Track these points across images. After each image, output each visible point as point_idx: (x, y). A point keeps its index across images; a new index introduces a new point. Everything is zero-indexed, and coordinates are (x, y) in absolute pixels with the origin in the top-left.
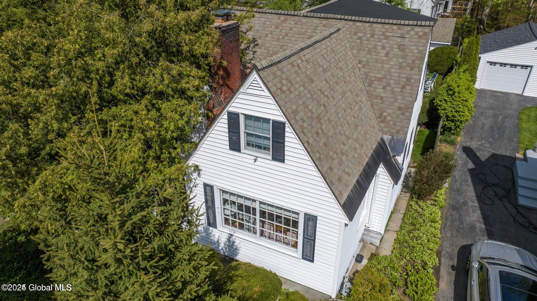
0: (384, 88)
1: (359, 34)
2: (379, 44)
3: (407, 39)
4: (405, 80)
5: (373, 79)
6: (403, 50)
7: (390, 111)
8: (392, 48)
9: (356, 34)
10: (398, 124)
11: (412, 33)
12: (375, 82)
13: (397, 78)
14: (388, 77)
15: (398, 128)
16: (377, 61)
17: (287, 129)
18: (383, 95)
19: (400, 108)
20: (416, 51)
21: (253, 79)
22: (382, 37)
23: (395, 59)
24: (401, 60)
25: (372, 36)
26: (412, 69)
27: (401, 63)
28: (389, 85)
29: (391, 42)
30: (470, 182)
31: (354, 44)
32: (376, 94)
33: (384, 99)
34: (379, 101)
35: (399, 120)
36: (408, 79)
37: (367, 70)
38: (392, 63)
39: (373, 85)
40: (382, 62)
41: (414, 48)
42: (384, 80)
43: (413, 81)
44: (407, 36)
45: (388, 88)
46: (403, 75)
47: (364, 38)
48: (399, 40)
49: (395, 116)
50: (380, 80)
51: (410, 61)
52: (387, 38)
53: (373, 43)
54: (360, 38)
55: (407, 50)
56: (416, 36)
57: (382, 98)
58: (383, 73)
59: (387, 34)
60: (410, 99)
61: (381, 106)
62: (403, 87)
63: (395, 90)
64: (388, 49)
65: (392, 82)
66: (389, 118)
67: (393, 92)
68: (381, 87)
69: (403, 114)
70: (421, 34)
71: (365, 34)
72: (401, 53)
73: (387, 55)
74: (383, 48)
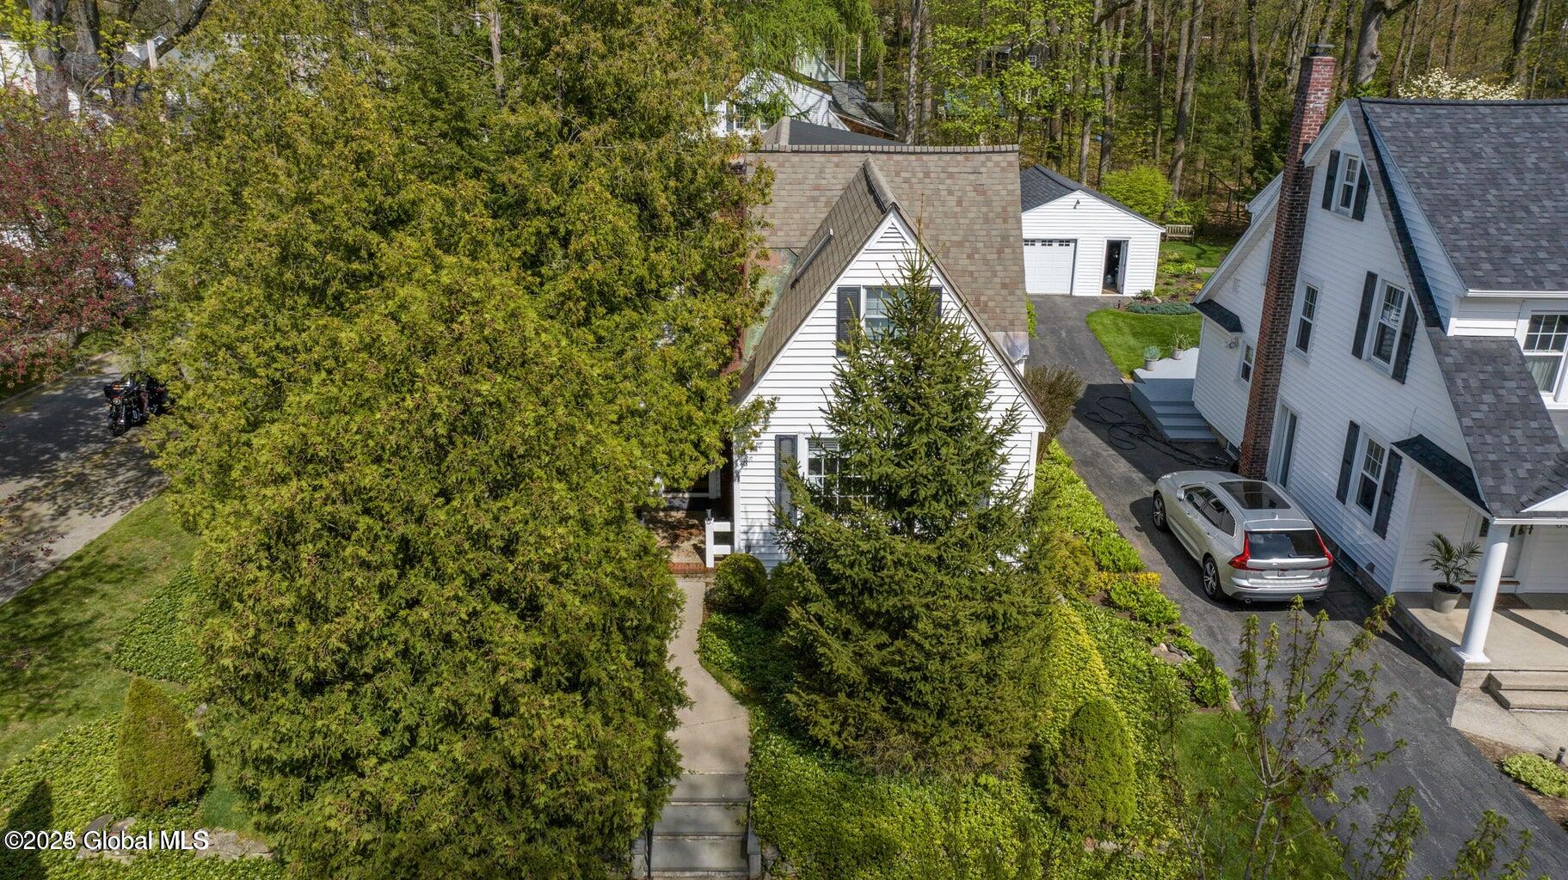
0: (970, 257)
1: (903, 174)
2: (940, 187)
3: (985, 176)
4: (999, 239)
5: (948, 244)
6: (984, 193)
7: (990, 292)
8: (965, 192)
9: (898, 174)
10: (1008, 311)
11: (990, 164)
12: (952, 250)
13: (985, 239)
14: (971, 239)
15: (1010, 317)
16: (946, 215)
17: (945, 297)
18: (971, 268)
19: (1004, 286)
20: (1004, 193)
22: (943, 176)
23: (974, 209)
24: (984, 209)
25: (927, 175)
26: (1005, 221)
27: (986, 214)
28: (976, 251)
29: (960, 182)
31: (900, 191)
32: (960, 268)
33: (976, 274)
34: (969, 279)
35: (1009, 304)
36: (1005, 238)
37: (934, 232)
38: (971, 215)
39: (951, 255)
40: (955, 217)
41: (1000, 187)
42: (967, 244)
43: (1012, 239)
44: (983, 170)
45: (976, 256)
46: (994, 233)
47: (913, 180)
48: (972, 177)
49: (1001, 298)
50: (960, 244)
51: (1000, 210)
52: (951, 176)
53: (932, 186)
54: (906, 181)
55: (990, 193)
56: (997, 169)
57: (971, 273)
58: (961, 232)
59: (950, 170)
60: (1016, 268)
61: (974, 285)
62: (1000, 252)
63: (989, 257)
64: (959, 194)
65: (980, 245)
66: (991, 304)
67: (986, 261)
68: (965, 256)
69: (1012, 294)
70: (1004, 164)
71: (914, 174)
72: (981, 198)
73: (959, 203)
74: (950, 193)
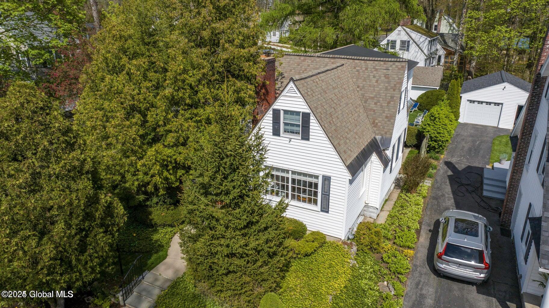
0: (375, 104)
1: (357, 68)
2: (371, 74)
3: (390, 71)
4: (389, 98)
5: (368, 98)
6: (388, 78)
7: (380, 119)
8: (380, 77)
9: (355, 68)
10: (386, 128)
11: (394, 66)
12: (369, 100)
13: (384, 97)
14: (378, 96)
15: (386, 130)
16: (370, 86)
17: (311, 118)
18: (375, 108)
19: (387, 117)
20: (397, 78)
21: (290, 86)
22: (373, 70)
23: (382, 84)
24: (387, 85)
25: (367, 69)
26: (394, 90)
27: (387, 87)
28: (379, 101)
29: (379, 73)
30: (448, 183)
31: (354, 75)
32: (370, 108)
33: (376, 111)
34: (373, 113)
35: (386, 125)
36: (392, 97)
37: (363, 92)
38: (380, 87)
39: (368, 102)
40: (374, 86)
41: (395, 76)
42: (376, 98)
43: (395, 98)
44: (390, 68)
45: (378, 104)
46: (388, 95)
47: (361, 71)
48: (385, 71)
49: (383, 122)
50: (372, 98)
51: (393, 85)
52: (376, 70)
53: (367, 74)
54: (358, 71)
55: (391, 78)
56: (397, 69)
57: (374, 111)
58: (375, 93)
59: (377, 67)
60: (394, 110)
61: (374, 116)
62: (389, 103)
63: (383, 104)
64: (378, 77)
65: (381, 99)
66: (379, 124)
67: (382, 106)
68: (373, 103)
69: (389, 121)
70: (400, 67)
71: (361, 68)
72: (387, 80)
73: (377, 81)
74: (374, 77)
